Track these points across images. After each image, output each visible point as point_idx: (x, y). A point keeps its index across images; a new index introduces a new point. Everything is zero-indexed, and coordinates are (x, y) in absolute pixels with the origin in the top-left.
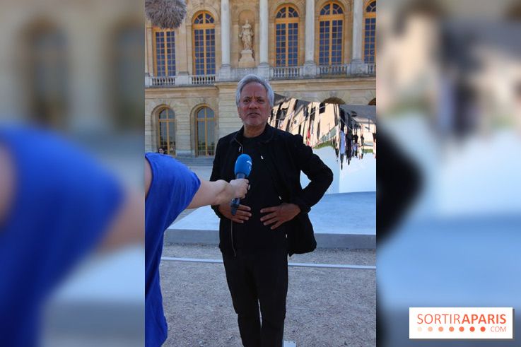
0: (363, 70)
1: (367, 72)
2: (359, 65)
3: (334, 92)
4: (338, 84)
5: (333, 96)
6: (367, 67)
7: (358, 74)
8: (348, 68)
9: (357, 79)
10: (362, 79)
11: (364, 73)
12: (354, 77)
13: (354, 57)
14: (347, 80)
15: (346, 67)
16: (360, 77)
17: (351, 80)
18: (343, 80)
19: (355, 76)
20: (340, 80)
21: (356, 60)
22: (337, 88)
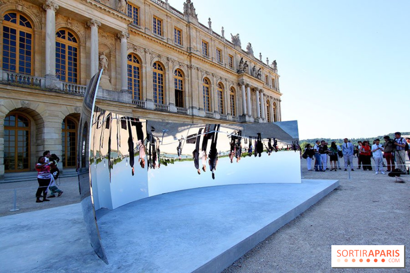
0: (58, 86)
1: (62, 89)
2: (54, 81)
3: (27, 102)
4: (30, 94)
5: (25, 106)
6: (62, 84)
7: (53, 89)
8: (43, 81)
9: (54, 94)
10: (58, 95)
11: (59, 89)
12: (49, 91)
13: (48, 72)
14: (42, 92)
15: (40, 81)
16: (55, 92)
17: (47, 93)
18: (37, 91)
19: (51, 90)
20: (34, 91)
21: (51, 76)
22: (30, 98)
